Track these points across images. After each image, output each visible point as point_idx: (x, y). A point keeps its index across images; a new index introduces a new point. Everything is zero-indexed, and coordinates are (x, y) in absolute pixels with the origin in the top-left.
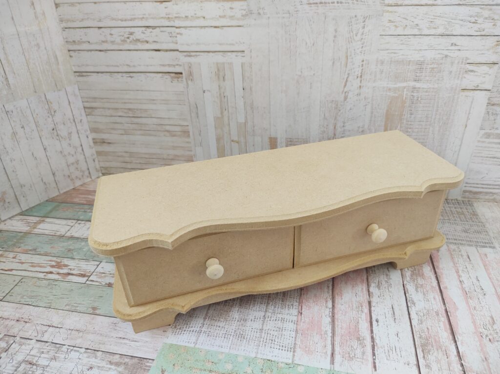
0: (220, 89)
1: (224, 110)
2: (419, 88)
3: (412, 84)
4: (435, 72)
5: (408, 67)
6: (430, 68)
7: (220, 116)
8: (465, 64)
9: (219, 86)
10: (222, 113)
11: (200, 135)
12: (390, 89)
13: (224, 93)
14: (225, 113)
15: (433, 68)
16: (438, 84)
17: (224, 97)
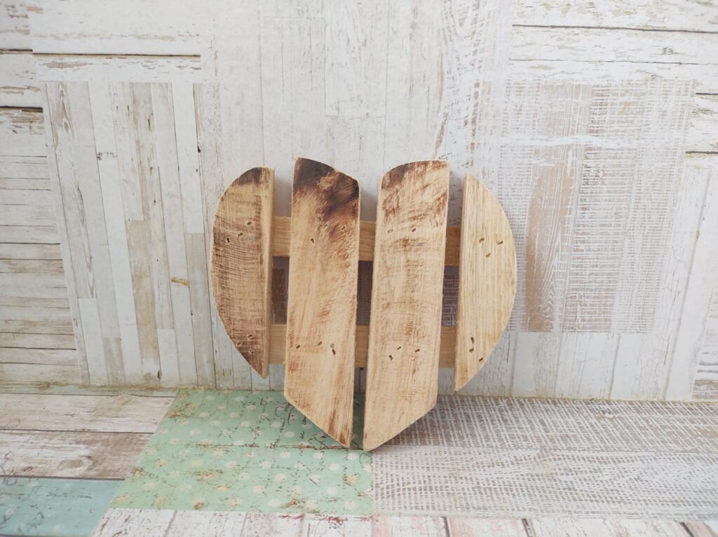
0: (138, 149)
1: (151, 202)
2: (600, 149)
3: (585, 139)
4: (632, 113)
5: (575, 100)
6: (621, 104)
7: (141, 218)
8: (692, 96)
9: (138, 142)
10: (145, 210)
11: (90, 267)
12: (537, 152)
13: (149, 160)
14: (155, 210)
15: (627, 104)
16: (638, 139)
17: (151, 168)
